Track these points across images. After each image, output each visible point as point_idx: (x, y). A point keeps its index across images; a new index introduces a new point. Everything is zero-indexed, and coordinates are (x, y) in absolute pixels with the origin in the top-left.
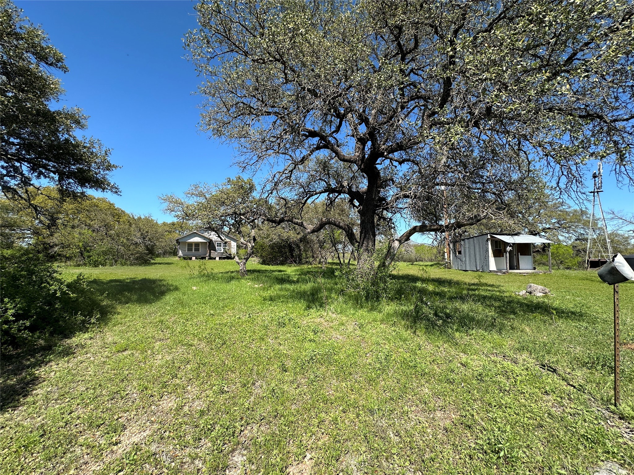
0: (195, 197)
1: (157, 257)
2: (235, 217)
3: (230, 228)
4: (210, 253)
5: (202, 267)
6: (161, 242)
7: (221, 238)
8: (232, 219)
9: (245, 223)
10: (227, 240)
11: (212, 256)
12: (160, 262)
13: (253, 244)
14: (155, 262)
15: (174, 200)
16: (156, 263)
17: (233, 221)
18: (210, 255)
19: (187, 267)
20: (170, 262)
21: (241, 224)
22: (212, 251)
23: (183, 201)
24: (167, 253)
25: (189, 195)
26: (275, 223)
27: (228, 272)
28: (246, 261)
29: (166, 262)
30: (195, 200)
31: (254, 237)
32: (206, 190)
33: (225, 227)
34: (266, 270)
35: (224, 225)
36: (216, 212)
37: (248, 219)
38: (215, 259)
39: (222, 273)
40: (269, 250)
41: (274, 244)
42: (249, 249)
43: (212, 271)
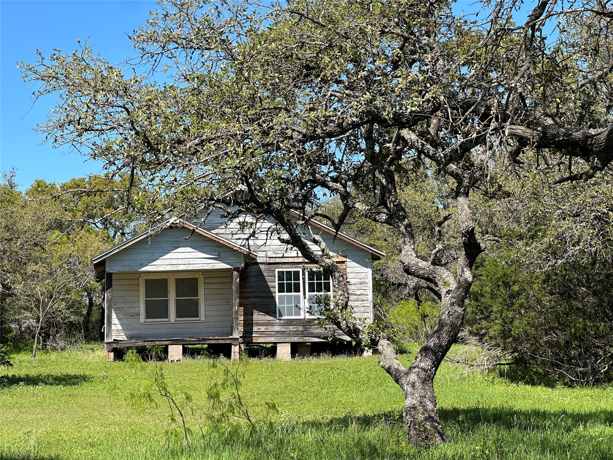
0: (180, 54)
1: (18, 350)
2: (369, 138)
3: (345, 197)
4: (248, 325)
5: (225, 396)
6: (35, 276)
7: (304, 249)
8: (353, 148)
9: (418, 163)
10: (335, 257)
11: (257, 339)
12: (33, 373)
13: (468, 275)
14: (11, 372)
15: (89, 75)
16: (13, 381)
17: (359, 158)
18: (248, 333)
19: (157, 398)
20: (72, 371)
21: (400, 169)
22: (258, 316)
23: (128, 76)
24: (57, 326)
25: (155, 48)
26: (586, 153)
27: (345, 422)
28: (437, 364)
29: (57, 371)
30: (184, 68)
31: (470, 234)
32: (227, 15)
33: (319, 191)
34: (537, 414)
35: (315, 182)
36: (283, 116)
37: (435, 144)
38: (272, 352)
39: (316, 425)
40: (546, 300)
41: (575, 266)
42: (446, 300)
43: (274, 418)
